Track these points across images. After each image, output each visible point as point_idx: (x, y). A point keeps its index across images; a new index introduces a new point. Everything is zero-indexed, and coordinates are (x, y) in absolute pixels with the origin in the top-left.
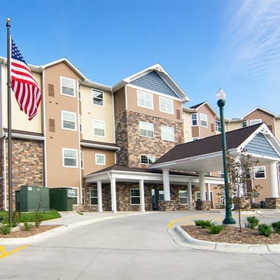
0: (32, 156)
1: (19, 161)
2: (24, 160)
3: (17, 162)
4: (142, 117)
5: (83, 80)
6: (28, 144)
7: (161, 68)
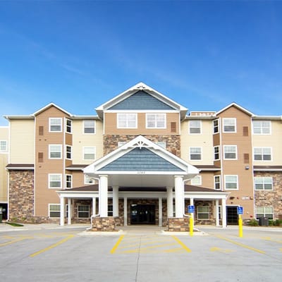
0: (29, 182)
1: (19, 186)
2: (22, 185)
3: (17, 187)
4: (121, 138)
5: (69, 115)
6: (26, 173)
7: (144, 86)
